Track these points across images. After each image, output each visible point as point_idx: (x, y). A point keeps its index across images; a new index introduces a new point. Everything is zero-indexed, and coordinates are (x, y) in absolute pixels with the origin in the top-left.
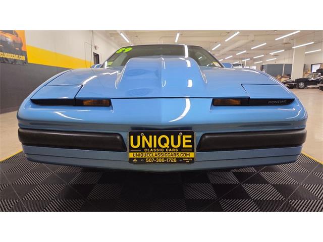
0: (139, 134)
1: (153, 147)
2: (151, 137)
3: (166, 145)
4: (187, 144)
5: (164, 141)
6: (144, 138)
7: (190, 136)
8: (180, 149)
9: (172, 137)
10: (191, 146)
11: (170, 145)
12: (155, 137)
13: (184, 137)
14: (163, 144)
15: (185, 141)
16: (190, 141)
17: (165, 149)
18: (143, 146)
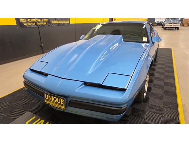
0: (48, 94)
1: (52, 101)
2: (51, 96)
3: (56, 101)
4: (62, 103)
5: (55, 99)
6: (49, 96)
7: (63, 100)
8: (60, 104)
9: (58, 98)
10: (63, 104)
11: (57, 101)
12: (52, 97)
13: (62, 100)
14: (55, 100)
15: (62, 102)
16: (63, 102)
17: (55, 102)
18: (49, 99)
